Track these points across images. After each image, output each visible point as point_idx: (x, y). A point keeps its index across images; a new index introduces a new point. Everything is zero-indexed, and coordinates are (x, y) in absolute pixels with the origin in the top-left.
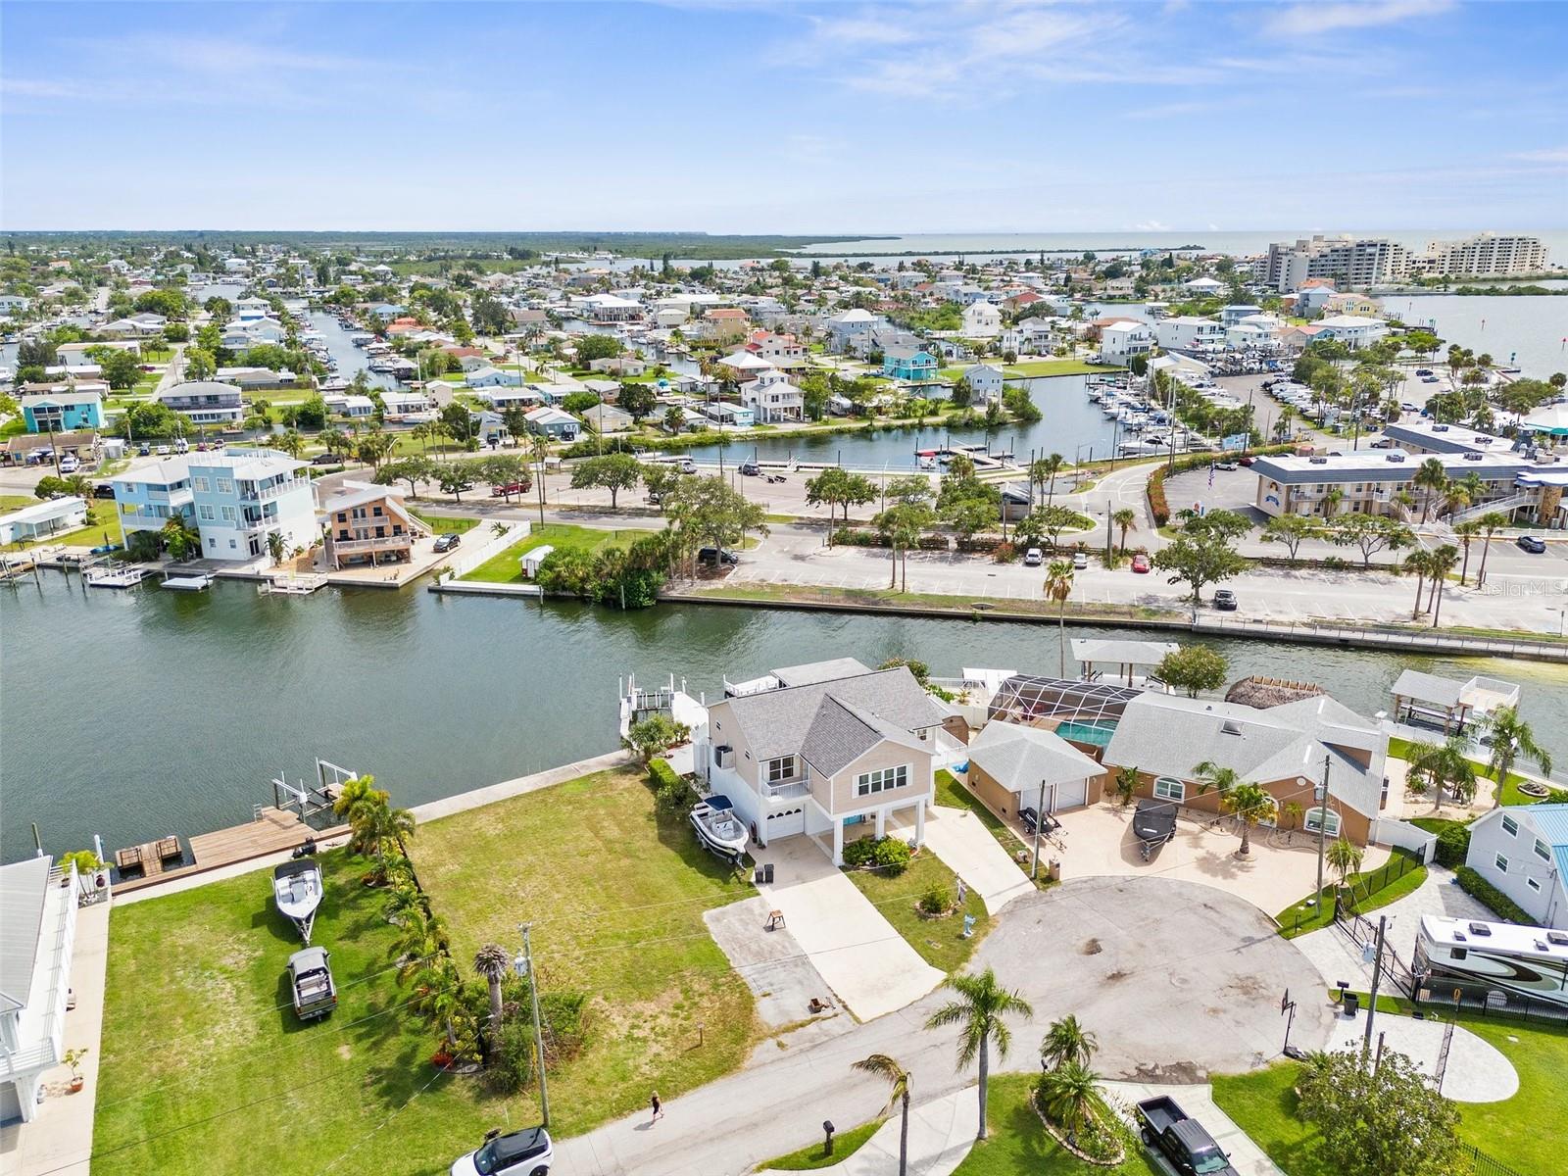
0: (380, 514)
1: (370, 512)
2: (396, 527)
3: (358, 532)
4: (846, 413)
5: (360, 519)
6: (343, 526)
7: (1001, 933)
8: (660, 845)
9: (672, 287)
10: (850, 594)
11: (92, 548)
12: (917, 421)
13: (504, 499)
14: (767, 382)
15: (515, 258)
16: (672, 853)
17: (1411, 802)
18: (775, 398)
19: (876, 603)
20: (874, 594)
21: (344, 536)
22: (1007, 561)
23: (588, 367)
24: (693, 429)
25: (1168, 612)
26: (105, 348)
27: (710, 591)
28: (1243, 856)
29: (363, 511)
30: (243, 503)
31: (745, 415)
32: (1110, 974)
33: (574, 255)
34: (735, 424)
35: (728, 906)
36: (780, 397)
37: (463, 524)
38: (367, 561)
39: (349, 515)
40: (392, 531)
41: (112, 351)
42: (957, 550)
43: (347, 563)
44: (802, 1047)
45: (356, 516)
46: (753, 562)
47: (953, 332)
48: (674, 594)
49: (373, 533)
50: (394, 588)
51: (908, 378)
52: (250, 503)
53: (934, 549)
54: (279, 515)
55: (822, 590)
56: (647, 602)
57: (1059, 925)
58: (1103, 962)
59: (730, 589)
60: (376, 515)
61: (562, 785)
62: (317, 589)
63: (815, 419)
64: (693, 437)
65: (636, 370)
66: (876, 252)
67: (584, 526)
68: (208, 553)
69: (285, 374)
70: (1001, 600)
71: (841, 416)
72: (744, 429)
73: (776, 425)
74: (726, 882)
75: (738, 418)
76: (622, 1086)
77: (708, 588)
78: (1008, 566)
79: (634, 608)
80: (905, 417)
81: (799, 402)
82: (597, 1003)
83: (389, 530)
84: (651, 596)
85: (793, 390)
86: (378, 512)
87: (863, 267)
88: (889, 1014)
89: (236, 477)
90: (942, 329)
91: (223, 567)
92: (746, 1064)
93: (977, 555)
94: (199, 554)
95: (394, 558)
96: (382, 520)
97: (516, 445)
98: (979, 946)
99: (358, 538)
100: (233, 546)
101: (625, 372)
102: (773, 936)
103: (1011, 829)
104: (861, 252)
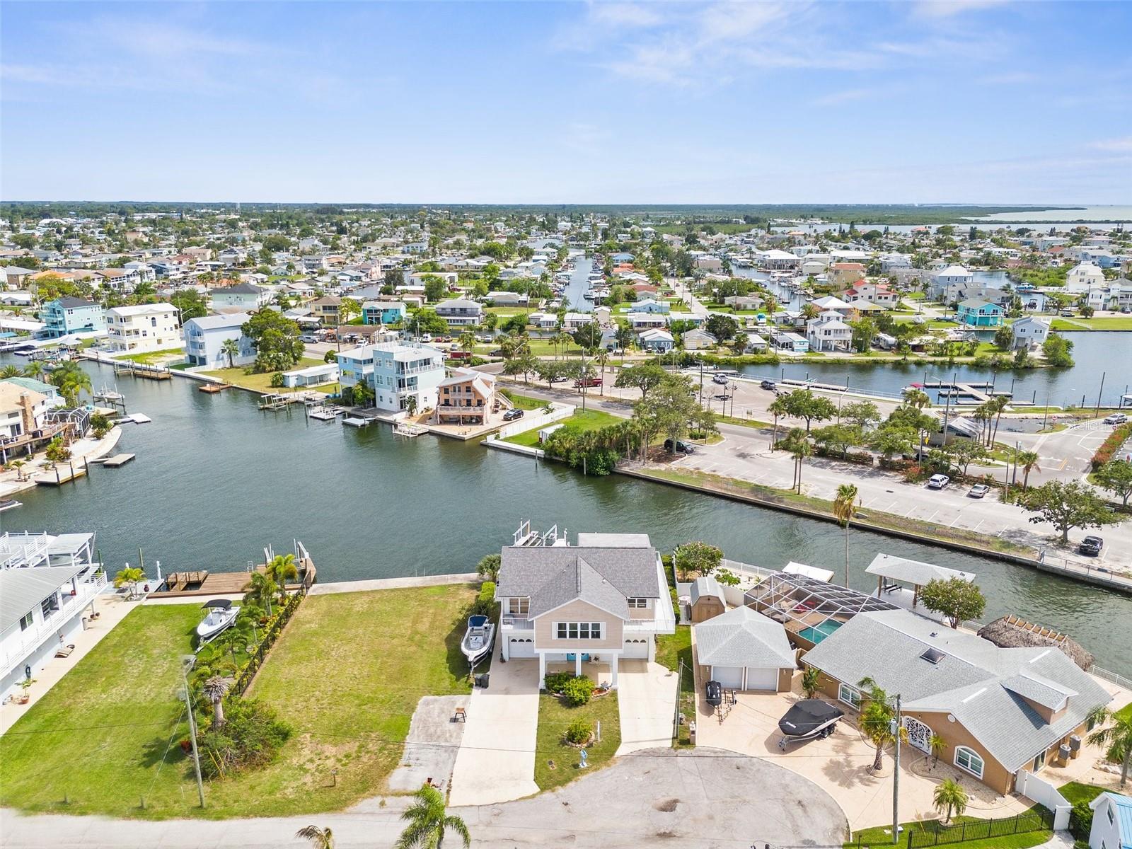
0: (470, 391)
1: (463, 389)
2: (478, 401)
3: (455, 401)
4: (889, 348)
5: (457, 393)
6: (446, 396)
7: (609, 773)
8: (444, 643)
9: (843, 245)
10: (757, 489)
11: (327, 394)
12: (948, 359)
13: (577, 389)
14: (825, 320)
15: (748, 223)
16: (445, 650)
17: (1101, 769)
18: (828, 332)
19: (771, 500)
20: (773, 491)
21: (447, 403)
22: (911, 482)
23: (722, 302)
24: (756, 351)
25: (1023, 548)
26: (432, 276)
27: (653, 471)
28: (873, 770)
29: (459, 388)
30: (398, 376)
31: (802, 343)
32: (662, 831)
33: (794, 221)
34: (793, 350)
35: (444, 697)
36: (832, 332)
37: (536, 404)
38: (456, 421)
39: (451, 389)
40: (476, 403)
41: (436, 278)
42: (878, 468)
43: (445, 420)
44: (393, 810)
45: (455, 391)
46: (704, 454)
47: (1056, 288)
48: (626, 469)
49: (465, 403)
50: (462, 440)
51: (975, 324)
52: (401, 377)
53: (859, 463)
54: (418, 386)
55: (737, 483)
56: (602, 472)
57: (660, 780)
58: (666, 821)
59: (669, 472)
60: (467, 391)
61: (429, 587)
62: (419, 435)
63: (859, 351)
64: (751, 356)
65: (754, 306)
66: (1048, 220)
67: (612, 414)
68: (379, 405)
69: (524, 297)
70: (877, 513)
71: (886, 350)
72: (798, 354)
73: (825, 353)
74: (457, 680)
75: (796, 346)
76: (266, 797)
77: (654, 468)
78: (911, 487)
79: (592, 475)
80: (941, 355)
81: (849, 336)
82: (305, 737)
83: (474, 402)
84: (607, 468)
85: (845, 327)
86: (468, 390)
87: (1021, 232)
88: (472, 806)
89: (395, 359)
90: (1047, 285)
91: (382, 414)
92: (348, 810)
93: (892, 474)
94: (375, 405)
95: (474, 421)
96: (471, 395)
97: (623, 354)
98: (583, 778)
99: (455, 405)
100: (391, 402)
101: (745, 307)
102: (453, 726)
103: (697, 695)
104: (1034, 220)
